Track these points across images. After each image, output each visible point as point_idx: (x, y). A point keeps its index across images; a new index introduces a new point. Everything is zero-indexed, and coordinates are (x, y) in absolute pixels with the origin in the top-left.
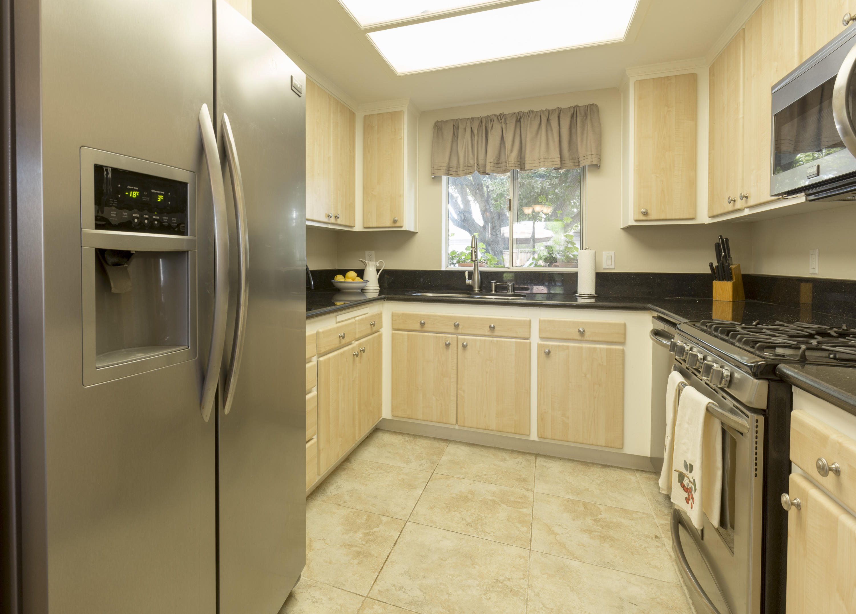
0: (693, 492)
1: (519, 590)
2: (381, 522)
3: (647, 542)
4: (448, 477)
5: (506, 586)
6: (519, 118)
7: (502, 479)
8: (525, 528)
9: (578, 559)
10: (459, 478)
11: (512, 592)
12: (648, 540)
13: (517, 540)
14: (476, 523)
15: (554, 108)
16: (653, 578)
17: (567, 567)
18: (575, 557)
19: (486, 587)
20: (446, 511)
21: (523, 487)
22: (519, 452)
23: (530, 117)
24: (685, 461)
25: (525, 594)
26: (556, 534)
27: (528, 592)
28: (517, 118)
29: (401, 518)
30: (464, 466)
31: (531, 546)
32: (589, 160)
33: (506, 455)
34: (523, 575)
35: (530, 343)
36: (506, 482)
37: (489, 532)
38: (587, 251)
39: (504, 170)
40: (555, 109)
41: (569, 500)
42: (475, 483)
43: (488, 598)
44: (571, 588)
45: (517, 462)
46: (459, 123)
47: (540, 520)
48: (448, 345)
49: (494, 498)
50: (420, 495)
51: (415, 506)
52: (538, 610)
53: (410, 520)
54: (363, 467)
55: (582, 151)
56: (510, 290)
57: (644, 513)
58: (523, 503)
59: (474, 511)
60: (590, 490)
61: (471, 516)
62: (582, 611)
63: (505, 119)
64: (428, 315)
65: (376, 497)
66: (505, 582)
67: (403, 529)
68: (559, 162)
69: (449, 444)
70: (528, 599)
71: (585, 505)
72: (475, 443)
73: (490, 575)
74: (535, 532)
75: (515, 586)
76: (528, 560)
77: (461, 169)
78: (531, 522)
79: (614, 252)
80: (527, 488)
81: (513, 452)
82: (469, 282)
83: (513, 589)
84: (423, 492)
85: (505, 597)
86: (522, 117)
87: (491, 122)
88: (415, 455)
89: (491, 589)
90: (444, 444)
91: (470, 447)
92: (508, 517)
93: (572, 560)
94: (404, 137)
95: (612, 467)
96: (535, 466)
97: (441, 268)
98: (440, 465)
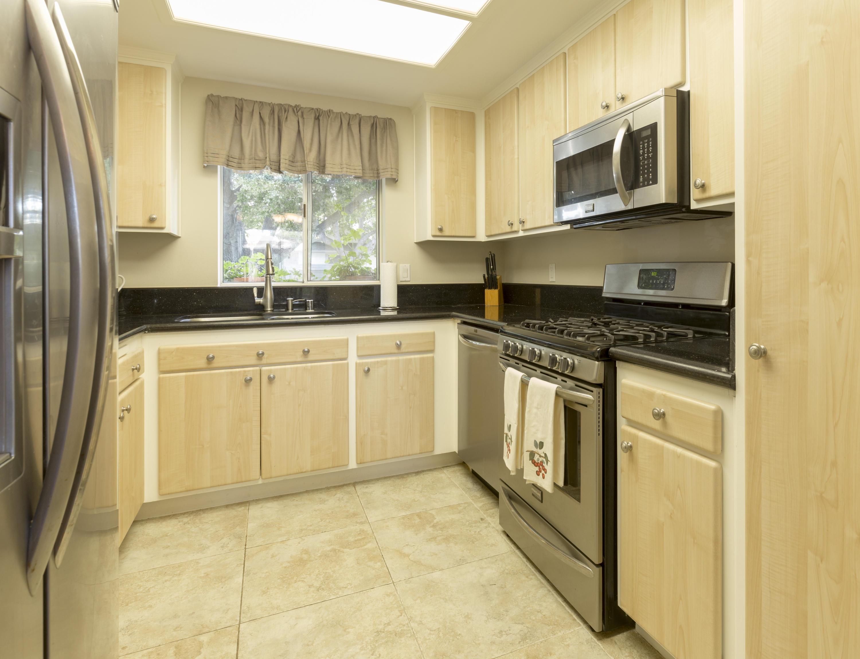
0: (545, 465)
1: (402, 628)
2: (201, 645)
3: (478, 527)
4: (268, 546)
5: (389, 632)
6: (317, 115)
7: (332, 523)
8: (379, 564)
9: (437, 569)
10: (283, 542)
11: (397, 635)
12: (478, 525)
13: (377, 580)
14: (327, 583)
15: (355, 113)
16: (495, 555)
17: (432, 581)
18: (434, 569)
19: (371, 646)
20: (285, 586)
21: (357, 522)
22: (335, 487)
23: (331, 117)
24: (535, 441)
25: (410, 630)
26: (408, 556)
27: (411, 625)
28: (316, 115)
29: (228, 625)
30: (281, 525)
31: (392, 579)
32: (390, 173)
33: (323, 496)
34: (399, 611)
35: (348, 363)
36: (337, 524)
37: (345, 586)
38: (389, 264)
39: (300, 170)
40: (355, 115)
41: (404, 517)
42: (304, 540)
43: (378, 655)
44: (444, 600)
45: (338, 499)
46: (243, 104)
47: (388, 549)
48: (248, 381)
49: (332, 547)
50: (242, 583)
51: (241, 601)
52: (428, 638)
53: (243, 620)
54: (132, 585)
55: (382, 164)
56: (310, 308)
57: (465, 503)
58: (364, 538)
59: (318, 571)
60: (416, 500)
61: (317, 579)
62: (461, 615)
63: (302, 113)
64: (220, 347)
65: (175, 616)
66: (386, 629)
67: (238, 637)
68: (361, 171)
69: (249, 506)
70: (415, 633)
71: (419, 515)
72: (282, 494)
73: (368, 630)
74: (389, 563)
75: (397, 628)
76: (397, 594)
77: (247, 161)
78: (381, 555)
79: (409, 265)
80: (361, 522)
81: (329, 489)
82: (259, 300)
83: (397, 631)
84: (243, 578)
85: (393, 644)
86: (321, 115)
87: (285, 112)
88: (209, 536)
89: (377, 645)
90: (243, 508)
91: (277, 501)
92: (357, 560)
93: (432, 572)
94: (165, 104)
95: (423, 471)
96: (358, 496)
97: (217, 284)
98: (250, 536)
